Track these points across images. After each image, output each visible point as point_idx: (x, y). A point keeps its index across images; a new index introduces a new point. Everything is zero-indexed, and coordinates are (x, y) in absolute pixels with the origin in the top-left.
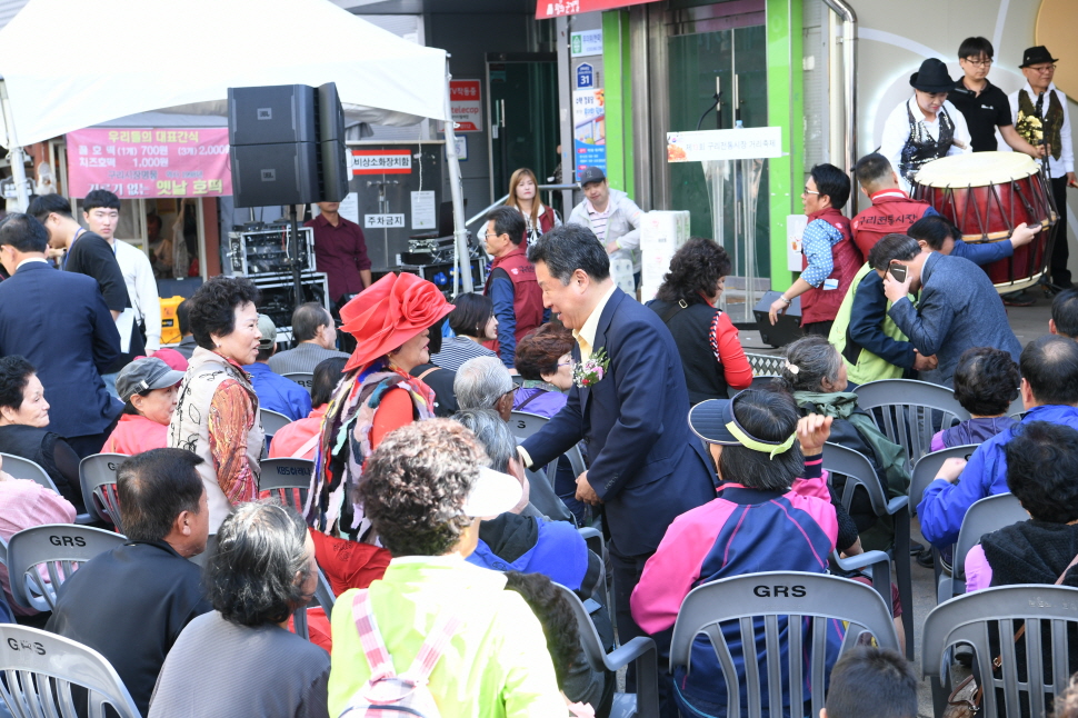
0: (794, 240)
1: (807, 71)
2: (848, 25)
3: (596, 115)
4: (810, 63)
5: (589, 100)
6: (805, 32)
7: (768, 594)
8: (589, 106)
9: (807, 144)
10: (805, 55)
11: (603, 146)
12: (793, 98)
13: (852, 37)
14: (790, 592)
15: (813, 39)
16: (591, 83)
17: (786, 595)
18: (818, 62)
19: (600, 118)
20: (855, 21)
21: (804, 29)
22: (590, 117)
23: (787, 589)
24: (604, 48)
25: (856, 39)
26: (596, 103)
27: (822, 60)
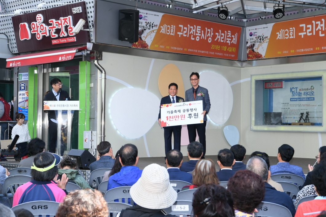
0: (85, 139)
1: (91, 87)
2: (103, 74)
3: (25, 99)
4: (92, 85)
5: (23, 94)
6: (92, 77)
7: (36, 208)
8: (23, 96)
9: (90, 109)
10: (91, 83)
11: (27, 109)
12: (86, 95)
13: (104, 78)
14: (43, 207)
16: (24, 89)
17: (42, 208)
18: (94, 85)
19: (27, 100)
20: (105, 73)
21: (90, 75)
22: (23, 100)
23: (42, 206)
24: (29, 78)
25: (105, 78)
26: (26, 96)
27: (96, 84)
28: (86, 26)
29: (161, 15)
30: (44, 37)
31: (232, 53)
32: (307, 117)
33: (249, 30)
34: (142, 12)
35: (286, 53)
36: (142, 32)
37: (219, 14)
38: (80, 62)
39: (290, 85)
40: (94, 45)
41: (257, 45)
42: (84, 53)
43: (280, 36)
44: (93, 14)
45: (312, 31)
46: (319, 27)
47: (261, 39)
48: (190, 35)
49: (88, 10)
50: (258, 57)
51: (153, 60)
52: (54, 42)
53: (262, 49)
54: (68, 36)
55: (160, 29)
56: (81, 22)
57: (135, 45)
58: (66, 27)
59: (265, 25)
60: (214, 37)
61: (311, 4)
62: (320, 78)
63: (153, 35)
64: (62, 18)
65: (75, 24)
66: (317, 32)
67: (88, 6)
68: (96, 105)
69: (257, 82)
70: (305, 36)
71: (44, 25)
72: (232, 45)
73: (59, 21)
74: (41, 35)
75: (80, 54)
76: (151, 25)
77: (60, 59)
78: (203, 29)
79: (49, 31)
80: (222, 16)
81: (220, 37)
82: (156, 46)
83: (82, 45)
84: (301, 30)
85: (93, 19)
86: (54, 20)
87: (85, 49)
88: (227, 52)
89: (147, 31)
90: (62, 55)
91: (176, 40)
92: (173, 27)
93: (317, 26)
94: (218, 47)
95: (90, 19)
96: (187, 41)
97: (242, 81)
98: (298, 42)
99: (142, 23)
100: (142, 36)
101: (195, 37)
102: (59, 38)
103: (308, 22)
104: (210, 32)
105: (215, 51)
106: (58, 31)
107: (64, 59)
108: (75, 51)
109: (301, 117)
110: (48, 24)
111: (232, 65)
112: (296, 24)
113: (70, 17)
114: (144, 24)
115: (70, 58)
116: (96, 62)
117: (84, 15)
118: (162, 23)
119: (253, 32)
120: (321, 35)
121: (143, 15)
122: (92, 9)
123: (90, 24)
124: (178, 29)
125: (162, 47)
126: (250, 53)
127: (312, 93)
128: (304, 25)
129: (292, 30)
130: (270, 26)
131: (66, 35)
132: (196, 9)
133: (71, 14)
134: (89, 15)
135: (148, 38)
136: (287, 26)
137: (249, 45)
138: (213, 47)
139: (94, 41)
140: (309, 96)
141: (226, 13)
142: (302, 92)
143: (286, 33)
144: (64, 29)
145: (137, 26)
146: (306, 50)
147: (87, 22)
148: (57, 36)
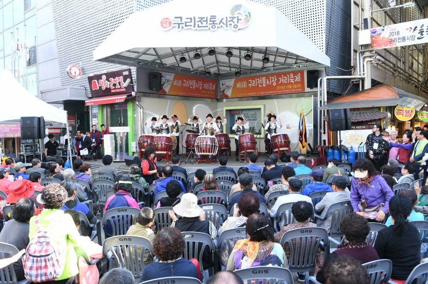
0: (133, 146)
2: (142, 110)
3: (97, 123)
4: (135, 116)
5: (95, 120)
6: (134, 110)
9: (135, 130)
10: (134, 114)
12: (132, 121)
15: (136, 112)
16: (96, 118)
24: (98, 111)
25: (143, 112)
26: (97, 121)
27: (137, 115)
28: (132, 82)
29: (173, 75)
30: (106, 88)
31: (213, 95)
32: (253, 129)
33: (221, 82)
34: (163, 74)
35: (242, 95)
36: (163, 84)
37: (206, 74)
38: (128, 103)
39: (245, 112)
40: (136, 93)
41: (226, 90)
42: (131, 97)
43: (238, 86)
44: (135, 76)
45: (255, 84)
46: (259, 82)
47: (228, 87)
48: (190, 85)
49: (132, 73)
50: (227, 97)
51: (169, 100)
52: (113, 91)
53: (229, 93)
54: (121, 88)
55: (173, 83)
56: (128, 80)
57: (159, 92)
58: (119, 83)
59: (230, 80)
60: (203, 86)
61: (254, 69)
62: (260, 109)
63: (169, 86)
64: (117, 78)
65: (125, 81)
66: (258, 84)
67: (132, 71)
68: (138, 126)
69: (226, 110)
70: (252, 86)
71: (106, 81)
72: (213, 90)
73: (115, 79)
74: (105, 87)
75: (128, 98)
76: (168, 81)
77: (116, 101)
78: (197, 82)
79: (110, 85)
80: (208, 75)
81: (206, 86)
82: (171, 92)
83: (129, 93)
84: (249, 83)
85: (135, 78)
86: (112, 79)
87: (131, 95)
88: (210, 94)
89: (166, 84)
90: (117, 99)
91: (182, 88)
92: (180, 81)
93: (258, 81)
94: (205, 92)
95: (133, 78)
96: (188, 89)
97: (218, 110)
98: (248, 89)
99: (163, 79)
100: (163, 87)
101: (192, 86)
102: (115, 89)
103: (253, 78)
104: (201, 84)
105: (203, 94)
106: (115, 85)
107: (119, 101)
108: (125, 97)
109: (250, 130)
110: (109, 81)
111: (212, 101)
112: (247, 79)
113: (122, 77)
114: (164, 80)
115: (122, 101)
116: (137, 103)
117: (130, 76)
118: (174, 80)
119: (224, 83)
120: (260, 86)
121: (164, 75)
122: (135, 73)
123: (134, 81)
124: (183, 83)
125: (174, 92)
126: (222, 95)
127: (256, 117)
128: (251, 80)
129: (245, 82)
130: (233, 80)
131: (119, 87)
132: (193, 71)
133: (122, 75)
134: (133, 76)
135: (167, 88)
136: (242, 80)
137: (221, 90)
138: (203, 92)
139: (136, 91)
140: (254, 118)
141: (209, 73)
142: (251, 116)
143: (241, 84)
144: (118, 84)
145: (161, 82)
146: (253, 94)
147: (132, 80)
148: (114, 87)
